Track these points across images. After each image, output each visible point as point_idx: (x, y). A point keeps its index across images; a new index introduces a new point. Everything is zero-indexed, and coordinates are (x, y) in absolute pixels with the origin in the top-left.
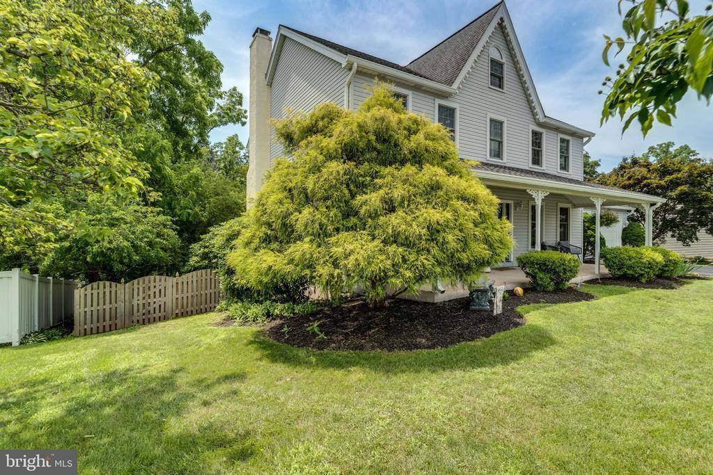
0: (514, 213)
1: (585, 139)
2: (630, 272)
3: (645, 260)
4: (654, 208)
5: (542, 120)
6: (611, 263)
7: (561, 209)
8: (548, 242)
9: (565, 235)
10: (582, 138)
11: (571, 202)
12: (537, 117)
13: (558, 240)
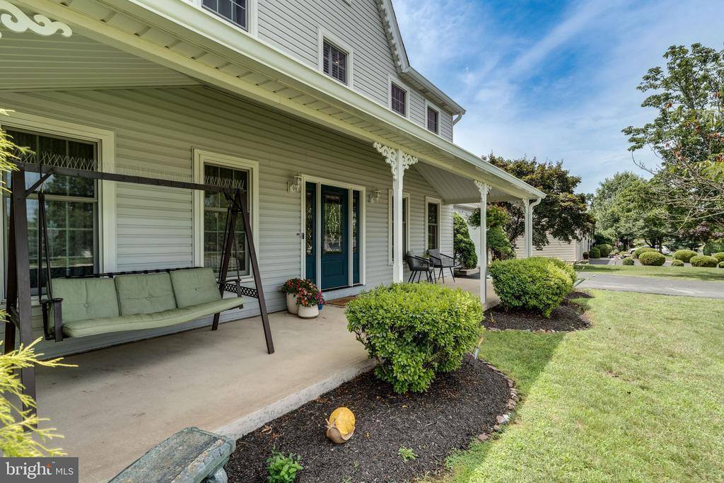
0: (367, 206)
1: (455, 117)
2: (533, 302)
3: (552, 283)
4: (534, 204)
5: (405, 70)
6: (506, 289)
7: (430, 205)
8: (414, 251)
9: (433, 241)
10: (452, 114)
11: (440, 197)
12: (399, 63)
13: (427, 248)
